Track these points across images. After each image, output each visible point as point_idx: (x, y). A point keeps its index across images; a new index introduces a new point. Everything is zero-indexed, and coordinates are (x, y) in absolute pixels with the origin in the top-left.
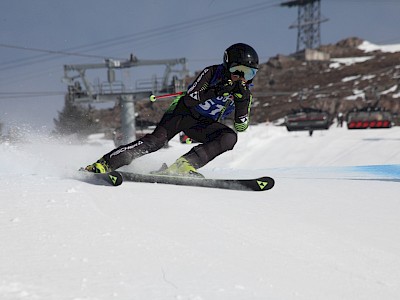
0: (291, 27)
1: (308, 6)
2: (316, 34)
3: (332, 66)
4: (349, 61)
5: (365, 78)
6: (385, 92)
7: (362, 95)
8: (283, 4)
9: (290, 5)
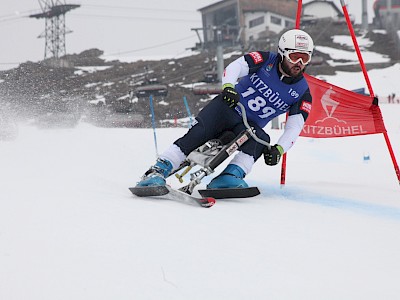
0: (39, 37)
1: (54, 18)
2: (61, 44)
3: (76, 73)
4: (91, 69)
5: (105, 85)
6: (123, 98)
7: (103, 100)
8: (32, 16)
9: (38, 16)
